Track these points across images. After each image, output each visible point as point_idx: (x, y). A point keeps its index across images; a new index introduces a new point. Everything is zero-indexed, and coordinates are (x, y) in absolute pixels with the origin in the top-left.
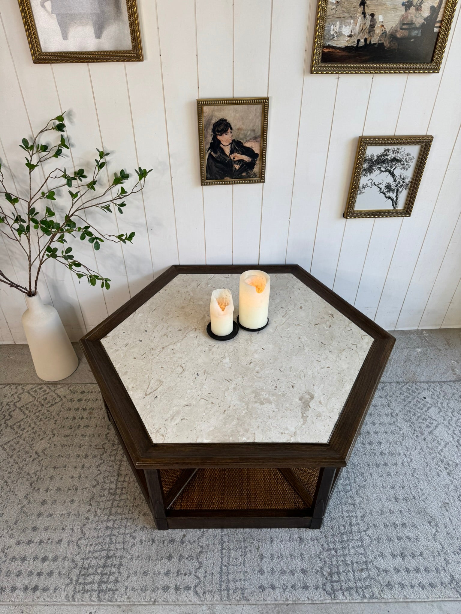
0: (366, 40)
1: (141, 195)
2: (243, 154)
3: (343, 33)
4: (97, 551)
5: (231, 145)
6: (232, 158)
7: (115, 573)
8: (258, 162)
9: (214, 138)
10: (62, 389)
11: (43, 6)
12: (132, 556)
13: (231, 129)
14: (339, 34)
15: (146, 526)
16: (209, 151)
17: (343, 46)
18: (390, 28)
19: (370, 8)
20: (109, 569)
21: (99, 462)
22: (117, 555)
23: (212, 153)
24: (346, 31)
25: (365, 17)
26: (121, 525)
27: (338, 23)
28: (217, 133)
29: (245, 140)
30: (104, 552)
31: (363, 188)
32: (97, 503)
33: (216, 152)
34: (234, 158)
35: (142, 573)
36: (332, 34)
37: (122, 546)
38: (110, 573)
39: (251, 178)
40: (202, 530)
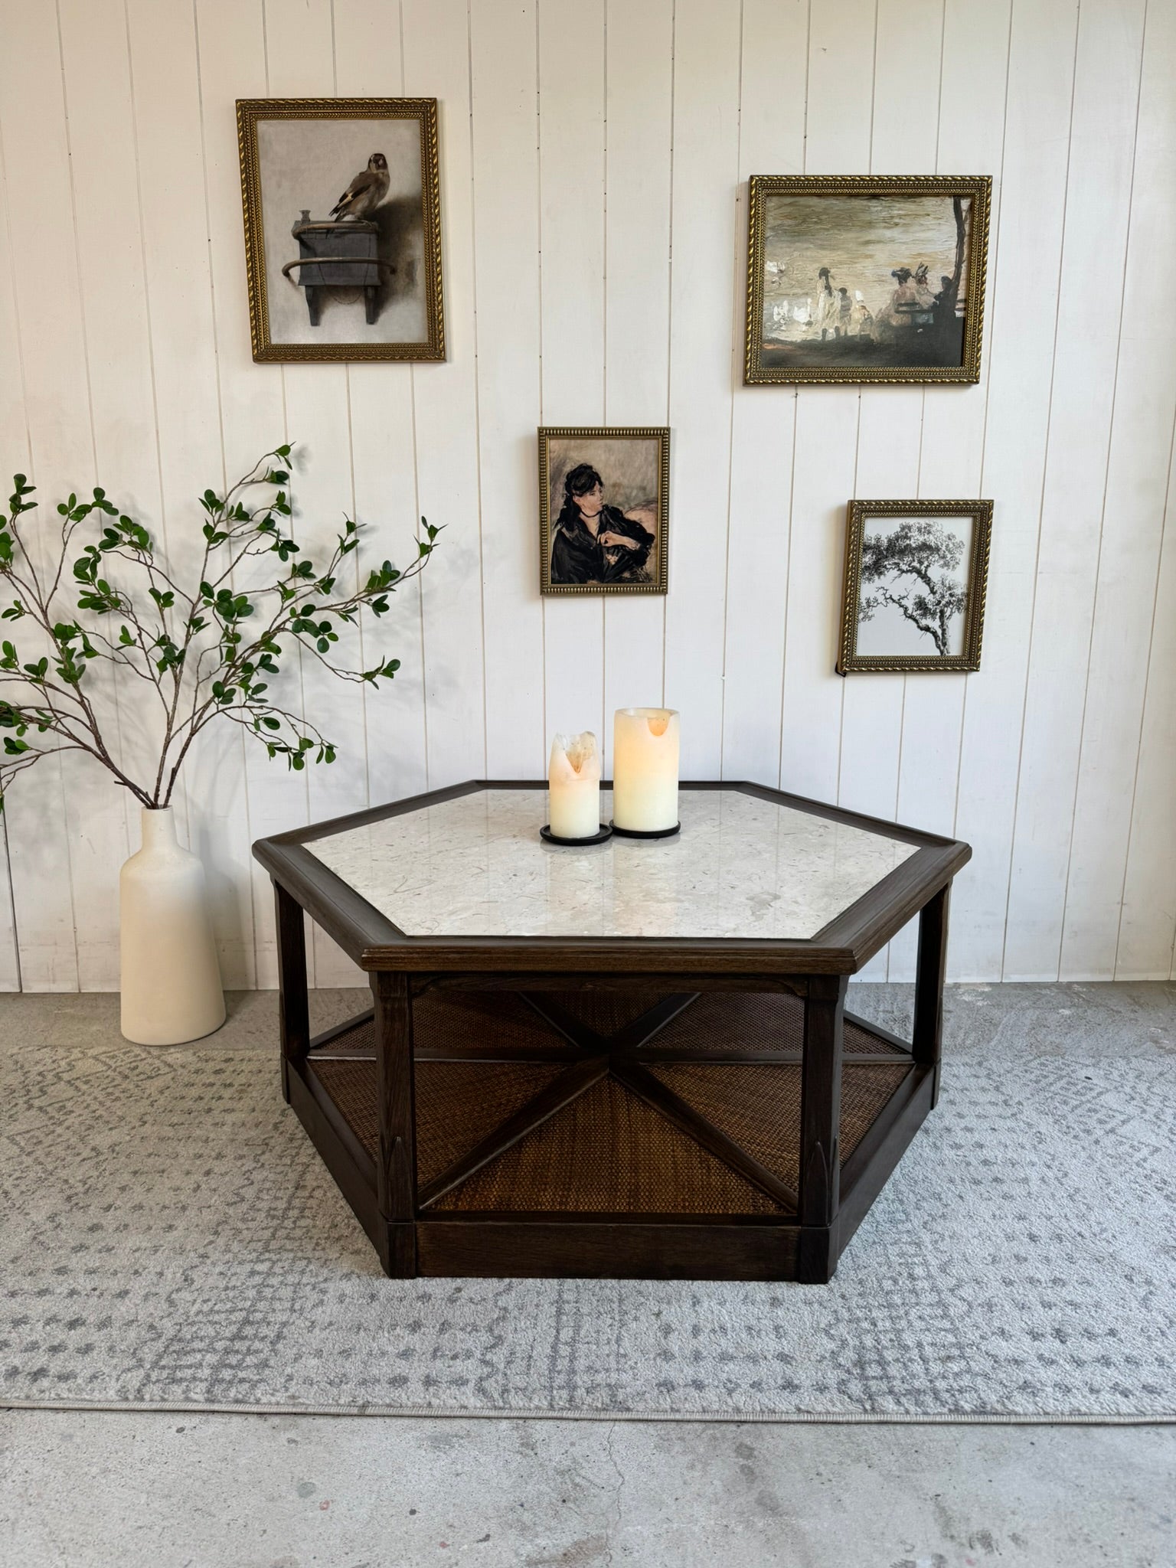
0: (837, 329)
1: (419, 620)
2: (624, 533)
3: (797, 319)
4: (218, 1312)
5: (601, 516)
6: (603, 541)
7: (262, 1352)
8: (652, 551)
9: (569, 501)
10: (179, 1055)
11: (286, 273)
12: (313, 1323)
13: (601, 484)
14: (790, 321)
15: (356, 1271)
16: (559, 527)
17: (799, 340)
18: (877, 310)
19: (837, 280)
20: (247, 1343)
21: (249, 1164)
22: (273, 1320)
23: (564, 530)
24: (801, 315)
25: (830, 294)
26: (292, 1270)
27: (785, 303)
28: (574, 492)
29: (627, 506)
30: (237, 1314)
31: (869, 606)
32: (233, 1231)
33: (570, 529)
34: (606, 542)
35: (336, 1352)
36: (776, 320)
37: (288, 1305)
38: (248, 1349)
39: (640, 582)
40: (507, 1281)
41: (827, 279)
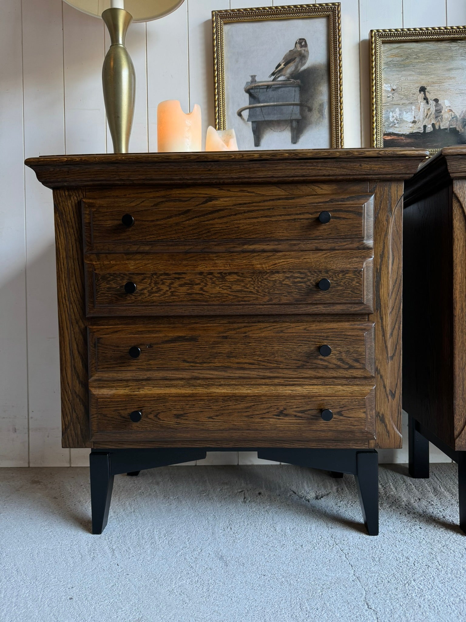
0: (433, 125)
3: (405, 119)
14: (401, 121)
17: (408, 133)
18: (460, 112)
19: (432, 94)
24: (408, 117)
25: (427, 102)
27: (397, 110)
36: (392, 121)
41: (425, 94)
